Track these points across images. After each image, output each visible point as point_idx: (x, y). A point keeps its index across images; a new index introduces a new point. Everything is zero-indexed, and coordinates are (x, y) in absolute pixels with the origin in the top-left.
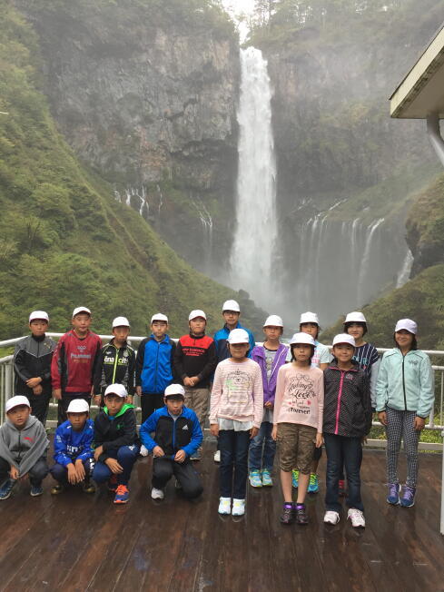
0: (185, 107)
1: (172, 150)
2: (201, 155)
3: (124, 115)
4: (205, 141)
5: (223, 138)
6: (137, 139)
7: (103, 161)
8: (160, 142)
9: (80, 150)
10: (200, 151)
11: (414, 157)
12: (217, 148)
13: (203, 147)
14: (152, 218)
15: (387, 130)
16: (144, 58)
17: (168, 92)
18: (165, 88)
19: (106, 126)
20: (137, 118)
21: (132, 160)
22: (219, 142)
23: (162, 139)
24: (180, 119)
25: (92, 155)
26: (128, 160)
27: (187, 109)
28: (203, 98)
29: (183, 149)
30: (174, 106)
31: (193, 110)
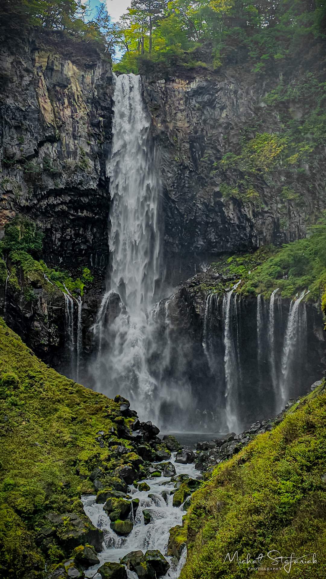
0: (41, 144)
1: (23, 203)
2: (65, 207)
4: (70, 189)
5: (93, 185)
8: (7, 192)
10: (62, 203)
12: (85, 200)
13: (67, 199)
17: (16, 128)
18: (13, 122)
22: (88, 192)
23: (9, 189)
24: (34, 162)
27: (43, 151)
28: (63, 135)
29: (39, 201)
30: (25, 146)
31: (51, 150)
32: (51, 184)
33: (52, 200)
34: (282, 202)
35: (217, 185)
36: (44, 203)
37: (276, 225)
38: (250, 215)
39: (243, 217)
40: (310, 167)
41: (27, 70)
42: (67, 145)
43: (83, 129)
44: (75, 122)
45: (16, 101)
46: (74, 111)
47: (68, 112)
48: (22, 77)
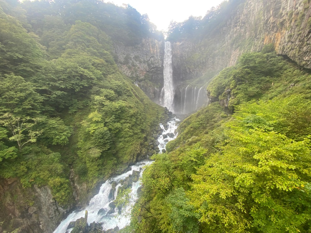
0: (150, 58)
1: (147, 70)
2: (155, 71)
3: (135, 62)
4: (156, 67)
5: (160, 66)
6: (139, 68)
7: (130, 74)
8: (144, 68)
9: (124, 71)
11: (212, 69)
12: (159, 69)
13: (155, 69)
14: (143, 88)
15: (204, 62)
16: (139, 46)
17: (146, 55)
18: (145, 54)
19: (130, 65)
20: (138, 62)
21: (137, 73)
24: (149, 62)
25: (127, 72)
26: (136, 74)
27: (151, 59)
28: (155, 56)
29: (150, 70)
30: (147, 58)
31: (152, 59)
32: (152, 66)
33: (153, 70)
34: (198, 68)
35: (185, 65)
36: (151, 70)
37: (197, 73)
38: (192, 71)
39: (190, 72)
40: (205, 61)
41: (148, 42)
42: (155, 58)
43: (159, 54)
44: (157, 53)
45: (146, 49)
46: (157, 51)
47: (156, 51)
48: (147, 43)
